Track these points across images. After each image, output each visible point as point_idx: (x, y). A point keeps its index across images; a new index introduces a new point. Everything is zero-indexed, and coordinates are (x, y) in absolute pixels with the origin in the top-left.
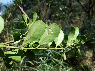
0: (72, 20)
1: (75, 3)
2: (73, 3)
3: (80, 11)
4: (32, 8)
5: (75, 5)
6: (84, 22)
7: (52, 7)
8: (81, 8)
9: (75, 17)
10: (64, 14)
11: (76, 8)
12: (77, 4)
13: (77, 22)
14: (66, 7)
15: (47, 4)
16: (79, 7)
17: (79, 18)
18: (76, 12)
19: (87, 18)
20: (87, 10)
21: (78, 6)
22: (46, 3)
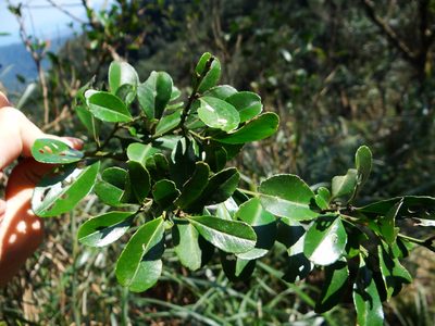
0: (345, 101)
1: (355, 24)
2: (346, 23)
3: (383, 58)
4: (161, 53)
5: (355, 29)
6: (399, 109)
7: (250, 47)
8: (385, 42)
9: (356, 87)
10: (301, 77)
11: (363, 43)
12: (364, 28)
13: (369, 110)
14: (310, 47)
15: (227, 37)
16: (377, 41)
17: (374, 91)
18: (363, 64)
19: (413, 90)
20: (412, 54)
21: (369, 37)
22: (221, 34)
